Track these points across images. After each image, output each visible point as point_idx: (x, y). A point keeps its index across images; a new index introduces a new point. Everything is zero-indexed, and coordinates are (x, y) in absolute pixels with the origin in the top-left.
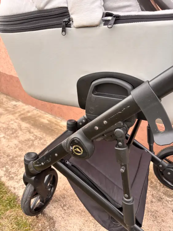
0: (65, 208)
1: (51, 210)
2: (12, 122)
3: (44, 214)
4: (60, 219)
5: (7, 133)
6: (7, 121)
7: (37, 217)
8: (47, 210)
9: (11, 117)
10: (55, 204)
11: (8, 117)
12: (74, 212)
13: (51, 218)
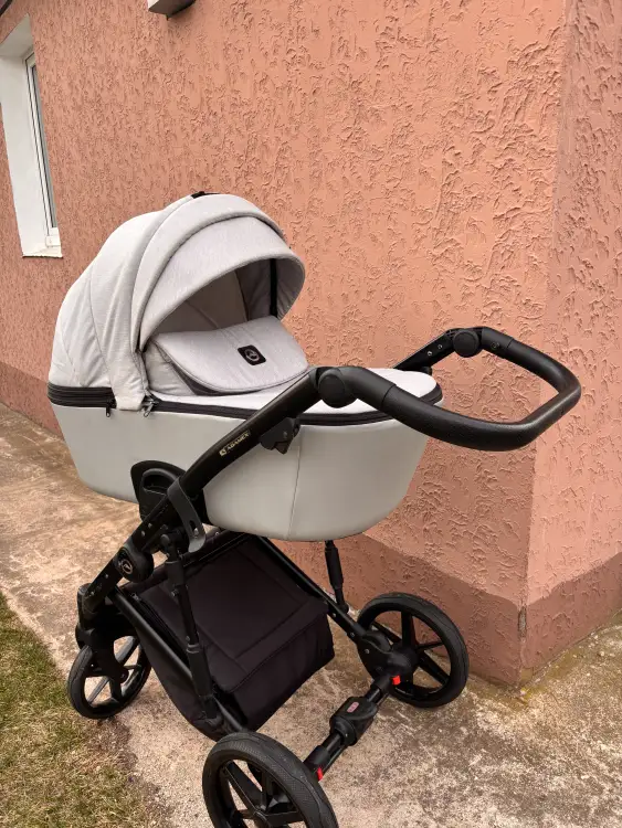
0: (159, 715)
1: (131, 717)
2: (108, 539)
3: (114, 722)
4: (142, 732)
5: (89, 563)
6: (96, 536)
7: (99, 724)
8: (122, 716)
9: (109, 526)
10: (141, 708)
11: (102, 525)
12: (173, 723)
13: (126, 729)
